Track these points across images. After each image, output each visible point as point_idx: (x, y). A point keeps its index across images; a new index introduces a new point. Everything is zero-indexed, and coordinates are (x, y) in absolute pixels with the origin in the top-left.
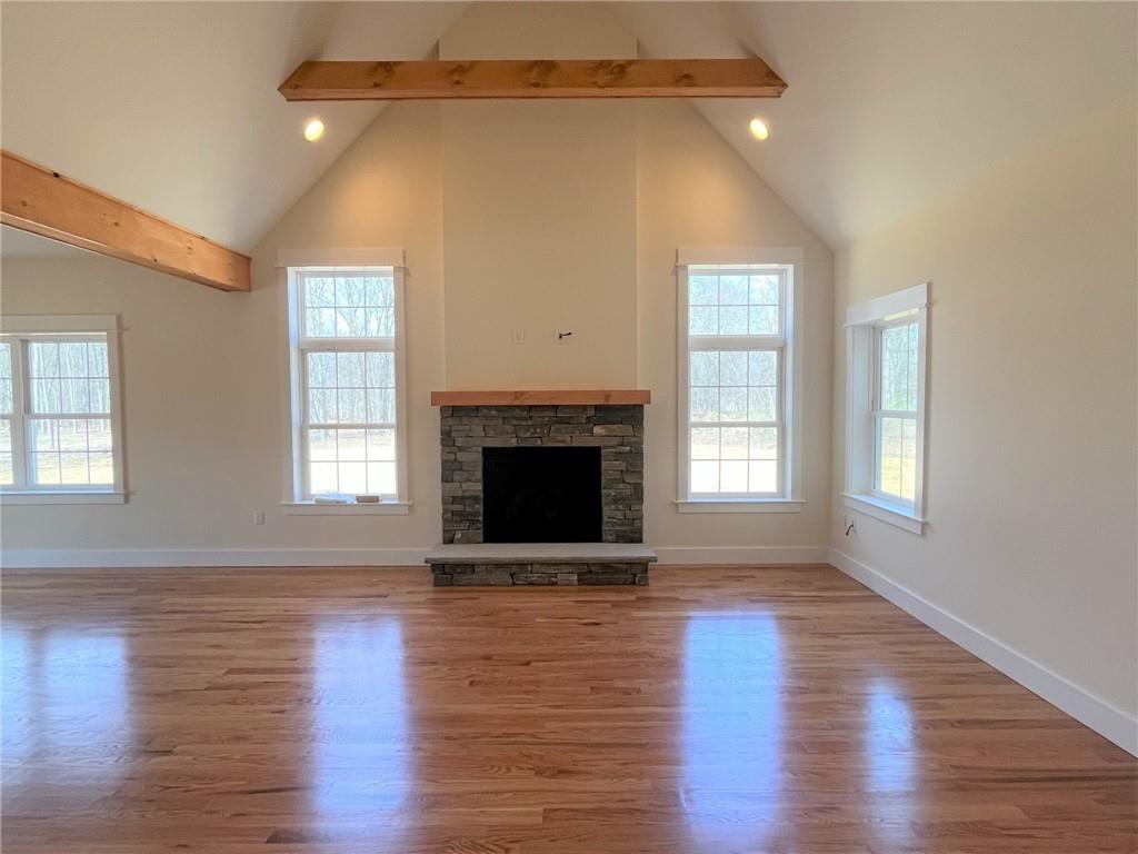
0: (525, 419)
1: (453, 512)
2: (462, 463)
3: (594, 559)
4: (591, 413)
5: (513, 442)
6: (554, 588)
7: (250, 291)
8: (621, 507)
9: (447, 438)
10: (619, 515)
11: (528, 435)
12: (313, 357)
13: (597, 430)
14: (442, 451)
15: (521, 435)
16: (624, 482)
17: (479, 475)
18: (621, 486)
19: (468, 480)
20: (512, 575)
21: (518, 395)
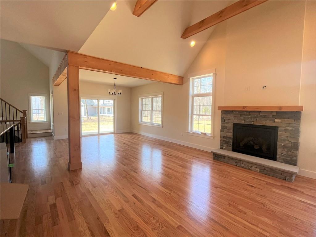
0: (247, 115)
1: (223, 141)
2: (226, 127)
3: (267, 166)
4: (275, 114)
5: (243, 122)
6: (250, 171)
7: (183, 84)
8: (286, 150)
9: (223, 120)
10: (285, 153)
11: (248, 120)
12: (195, 98)
13: (277, 120)
14: (221, 123)
15: (246, 120)
16: (288, 141)
17: (232, 131)
18: (287, 142)
19: (228, 132)
20: (236, 163)
21: (244, 107)
